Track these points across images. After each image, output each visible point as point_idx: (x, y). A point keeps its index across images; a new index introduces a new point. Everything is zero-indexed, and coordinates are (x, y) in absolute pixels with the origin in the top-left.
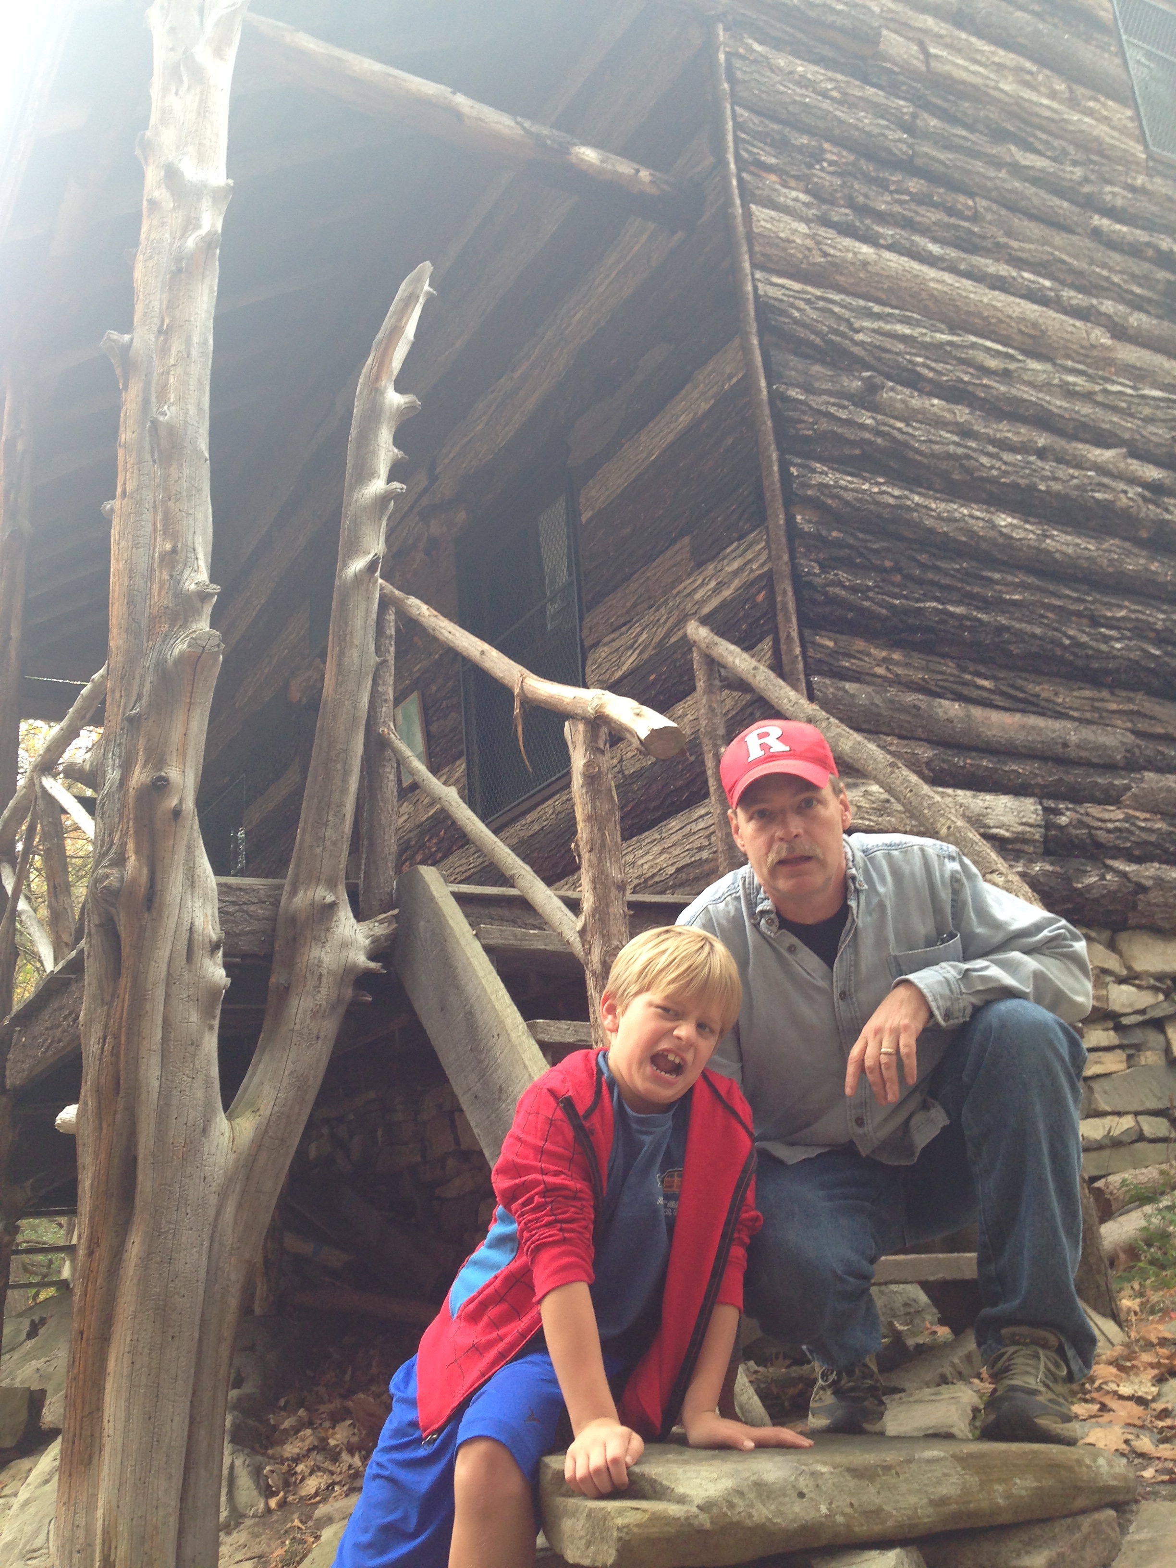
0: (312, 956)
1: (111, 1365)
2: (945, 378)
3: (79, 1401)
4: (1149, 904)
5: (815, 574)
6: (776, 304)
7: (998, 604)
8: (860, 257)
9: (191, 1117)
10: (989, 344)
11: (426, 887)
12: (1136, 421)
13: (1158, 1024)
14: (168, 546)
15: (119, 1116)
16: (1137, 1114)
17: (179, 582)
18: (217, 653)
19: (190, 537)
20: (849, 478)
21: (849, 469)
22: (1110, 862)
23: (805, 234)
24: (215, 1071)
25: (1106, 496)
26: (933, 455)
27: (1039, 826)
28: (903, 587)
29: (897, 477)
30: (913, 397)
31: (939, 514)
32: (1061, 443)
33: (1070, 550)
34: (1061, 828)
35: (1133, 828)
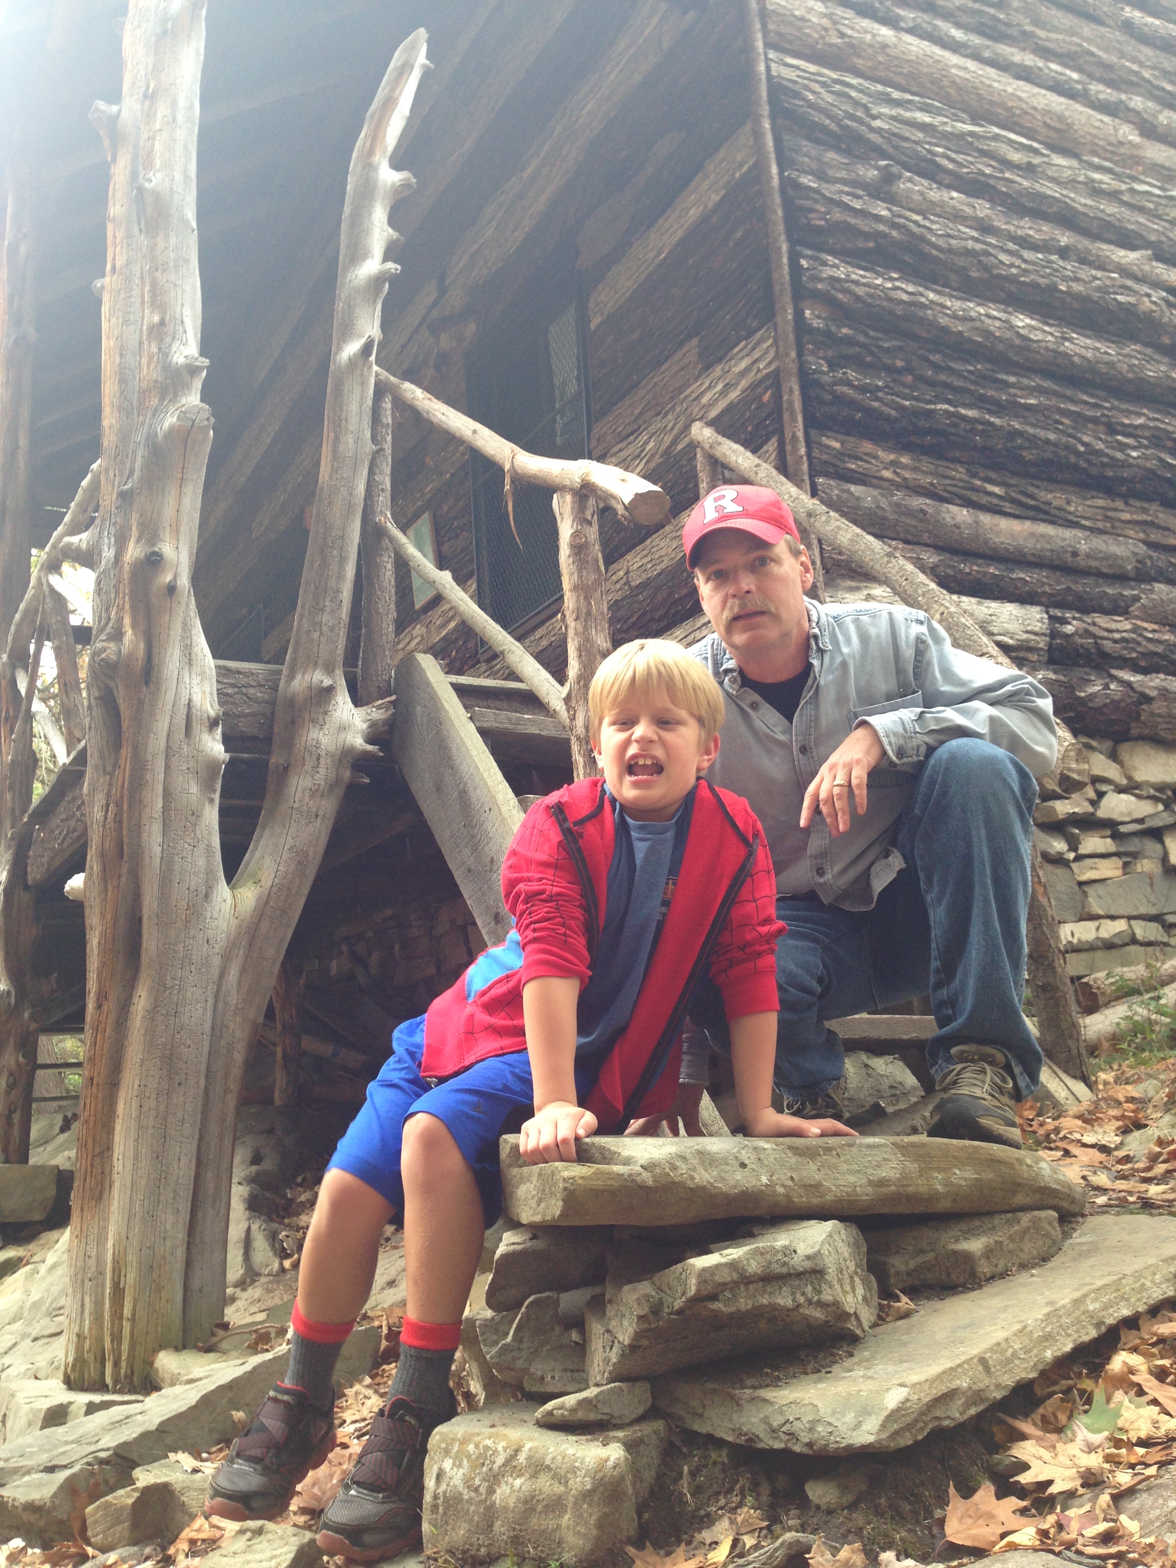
0: (310, 738)
1: (120, 1107)
2: (965, 170)
3: (90, 1141)
4: (1152, 714)
5: (822, 372)
6: (790, 85)
7: (1012, 408)
8: (879, 39)
9: (193, 883)
10: (1013, 136)
11: (422, 673)
12: (1163, 223)
13: (1157, 834)
14: (156, 319)
15: (123, 879)
16: (1130, 918)
17: (167, 355)
18: (207, 427)
19: (178, 310)
20: (862, 272)
21: (863, 264)
22: (1114, 672)
23: (821, 13)
24: (216, 841)
25: (1129, 299)
26: (950, 251)
27: (1045, 635)
28: (912, 388)
29: (912, 273)
30: (931, 189)
31: (954, 312)
32: (1084, 243)
33: (1089, 354)
34: (1067, 636)
35: (1140, 639)
